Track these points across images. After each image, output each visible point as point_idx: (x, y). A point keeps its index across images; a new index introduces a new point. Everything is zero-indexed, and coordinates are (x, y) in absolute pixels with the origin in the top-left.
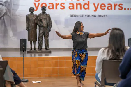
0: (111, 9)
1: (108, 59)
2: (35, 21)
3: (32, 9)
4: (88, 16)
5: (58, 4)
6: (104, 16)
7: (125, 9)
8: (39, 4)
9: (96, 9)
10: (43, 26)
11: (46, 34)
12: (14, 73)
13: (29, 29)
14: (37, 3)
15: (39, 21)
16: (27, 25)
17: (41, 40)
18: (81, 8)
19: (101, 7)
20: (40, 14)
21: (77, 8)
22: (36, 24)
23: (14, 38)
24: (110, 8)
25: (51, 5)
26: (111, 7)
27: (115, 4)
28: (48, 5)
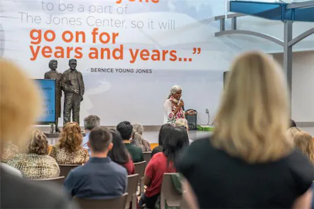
0: (158, 59)
3: (54, 63)
4: (120, 71)
5: (72, 49)
6: (146, 71)
7: (180, 60)
8: (39, 47)
9: (134, 58)
14: (35, 47)
18: (109, 58)
19: (142, 55)
20: (67, 71)
21: (102, 57)
24: (156, 57)
25: (60, 50)
26: (158, 55)
27: (164, 51)
28: (54, 50)
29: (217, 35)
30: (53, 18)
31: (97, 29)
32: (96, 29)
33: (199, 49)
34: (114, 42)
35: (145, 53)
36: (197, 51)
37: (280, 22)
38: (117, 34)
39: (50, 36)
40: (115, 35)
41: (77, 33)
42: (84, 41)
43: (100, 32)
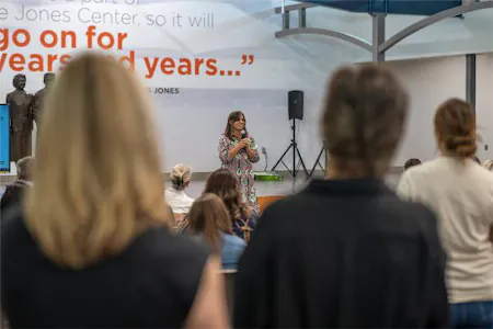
0: (189, 72)
3: (21, 79)
5: (55, 57)
6: (170, 91)
7: (222, 73)
8: (4, 55)
9: (152, 71)
19: (163, 67)
20: (41, 91)
22: (32, 118)
24: (184, 70)
25: (37, 60)
26: (187, 67)
27: (197, 60)
28: (28, 60)
29: (278, 35)
30: (26, 10)
31: (94, 27)
32: (92, 28)
33: (251, 58)
34: (120, 47)
35: (168, 63)
36: (248, 61)
37: (367, 15)
38: (125, 35)
39: (21, 38)
40: (122, 37)
41: (64, 34)
42: (74, 45)
43: (98, 32)
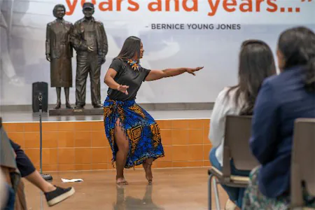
1: (237, 113)
2: (66, 38)
3: (60, 9)
4: (194, 27)
6: (232, 27)
7: (283, 10)
10: (86, 50)
11: (93, 69)
12: (17, 149)
13: (54, 56)
15: (77, 37)
16: (48, 46)
17: (82, 83)
18: (177, 9)
19: (225, 5)
20: (80, 20)
22: (71, 45)
23: (17, 80)
24: (246, 7)
25: (106, 1)
26: (249, 4)
28: (99, 1)
35: (229, 1)
